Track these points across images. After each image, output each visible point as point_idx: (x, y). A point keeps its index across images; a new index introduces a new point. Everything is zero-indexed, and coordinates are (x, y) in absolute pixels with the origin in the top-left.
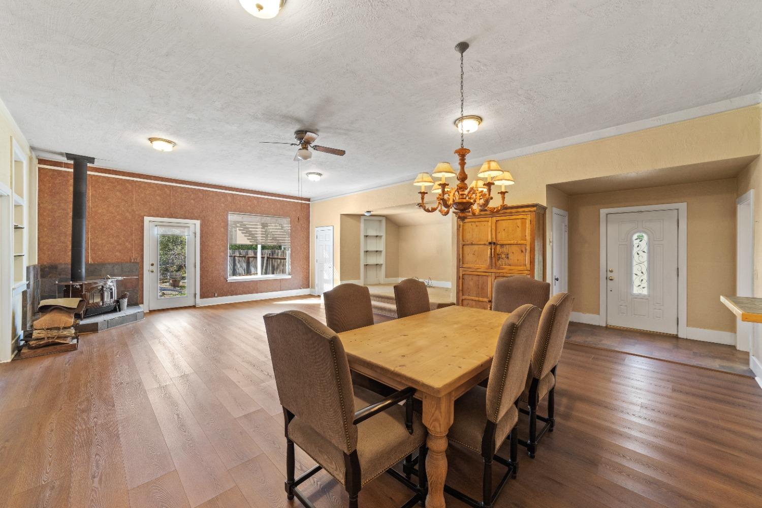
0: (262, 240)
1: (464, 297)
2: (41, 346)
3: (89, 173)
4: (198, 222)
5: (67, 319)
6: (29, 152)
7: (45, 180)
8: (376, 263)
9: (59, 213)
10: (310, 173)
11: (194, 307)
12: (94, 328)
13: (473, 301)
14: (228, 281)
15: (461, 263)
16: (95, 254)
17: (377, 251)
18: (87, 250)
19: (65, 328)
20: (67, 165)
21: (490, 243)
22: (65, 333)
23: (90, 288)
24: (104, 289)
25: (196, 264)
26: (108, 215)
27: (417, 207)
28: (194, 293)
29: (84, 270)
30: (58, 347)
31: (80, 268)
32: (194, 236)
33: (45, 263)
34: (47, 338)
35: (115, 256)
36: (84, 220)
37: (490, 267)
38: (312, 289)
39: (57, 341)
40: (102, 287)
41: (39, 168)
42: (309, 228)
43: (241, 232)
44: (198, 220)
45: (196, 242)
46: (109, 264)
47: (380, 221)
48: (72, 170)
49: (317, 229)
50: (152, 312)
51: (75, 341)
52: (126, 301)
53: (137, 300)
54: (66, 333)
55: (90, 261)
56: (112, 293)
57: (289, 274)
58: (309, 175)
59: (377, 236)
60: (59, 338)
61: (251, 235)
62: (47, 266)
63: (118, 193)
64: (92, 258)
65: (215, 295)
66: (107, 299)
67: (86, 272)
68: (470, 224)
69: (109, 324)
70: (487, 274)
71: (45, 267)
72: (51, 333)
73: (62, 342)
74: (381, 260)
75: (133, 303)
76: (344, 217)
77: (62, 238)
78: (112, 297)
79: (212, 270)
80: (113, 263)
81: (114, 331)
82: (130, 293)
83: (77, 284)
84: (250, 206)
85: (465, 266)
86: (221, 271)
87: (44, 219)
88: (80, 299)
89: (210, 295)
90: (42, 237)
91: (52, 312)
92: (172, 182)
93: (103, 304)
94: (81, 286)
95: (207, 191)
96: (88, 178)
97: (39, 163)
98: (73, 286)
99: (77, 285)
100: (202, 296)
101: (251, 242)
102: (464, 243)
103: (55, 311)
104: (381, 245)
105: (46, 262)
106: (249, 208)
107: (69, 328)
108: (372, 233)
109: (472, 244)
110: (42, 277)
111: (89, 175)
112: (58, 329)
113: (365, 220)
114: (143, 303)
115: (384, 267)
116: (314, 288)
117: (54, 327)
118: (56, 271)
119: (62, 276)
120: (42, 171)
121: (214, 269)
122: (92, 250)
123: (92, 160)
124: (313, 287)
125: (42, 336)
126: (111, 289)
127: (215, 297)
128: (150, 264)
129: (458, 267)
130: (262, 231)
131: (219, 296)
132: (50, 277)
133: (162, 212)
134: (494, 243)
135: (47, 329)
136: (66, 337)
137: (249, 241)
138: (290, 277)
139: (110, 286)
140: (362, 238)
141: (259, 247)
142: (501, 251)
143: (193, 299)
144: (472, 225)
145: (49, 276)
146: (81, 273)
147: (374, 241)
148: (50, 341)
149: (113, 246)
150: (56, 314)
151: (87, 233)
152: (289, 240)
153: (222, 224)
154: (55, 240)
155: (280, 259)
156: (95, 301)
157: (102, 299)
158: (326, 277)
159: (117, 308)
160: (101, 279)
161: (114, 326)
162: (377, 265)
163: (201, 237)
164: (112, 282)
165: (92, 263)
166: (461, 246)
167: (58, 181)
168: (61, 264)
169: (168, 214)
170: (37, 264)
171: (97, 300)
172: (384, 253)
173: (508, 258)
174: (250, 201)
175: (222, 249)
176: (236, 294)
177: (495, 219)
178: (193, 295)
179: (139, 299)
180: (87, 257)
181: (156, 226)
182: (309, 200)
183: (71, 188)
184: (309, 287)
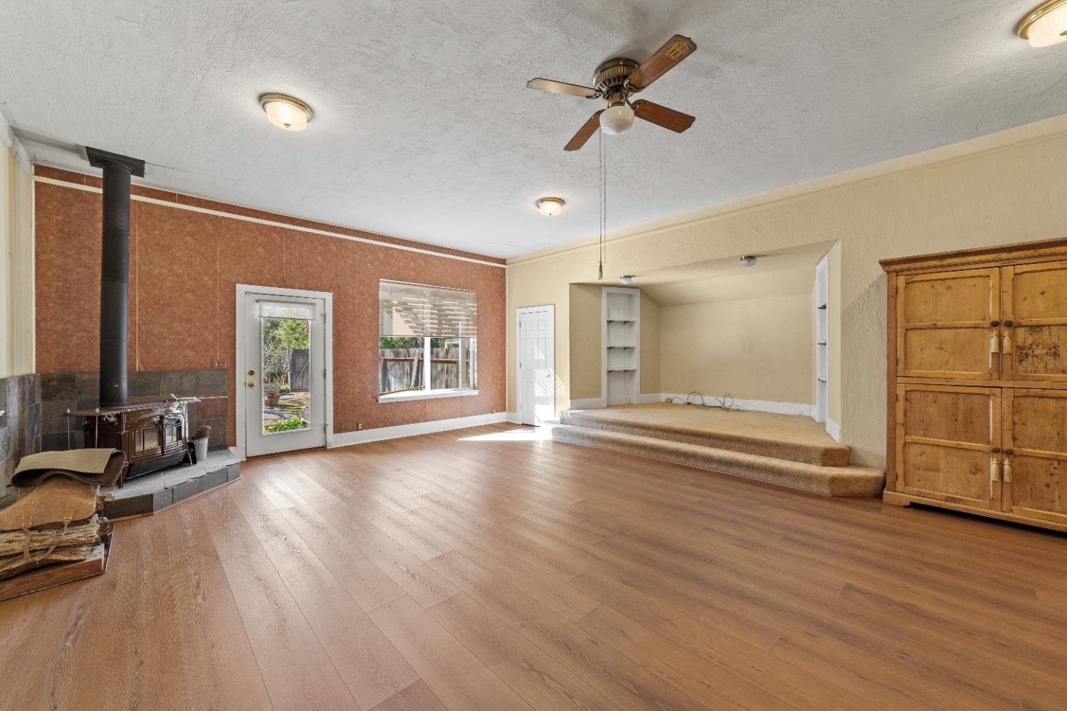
0: (432, 328)
1: (909, 439)
2: (15, 573)
3: (133, 197)
4: (329, 296)
5: (80, 499)
6: (9, 143)
7: (49, 207)
8: (624, 369)
9: (78, 274)
10: (542, 200)
11: (323, 449)
12: (144, 506)
13: (940, 448)
14: (380, 402)
15: (901, 366)
16: (148, 353)
17: (625, 348)
18: (131, 346)
19: (75, 523)
20: (91, 181)
21: (995, 324)
22: (74, 536)
23: (137, 423)
24: (165, 422)
25: (327, 373)
26: (171, 279)
27: (744, 262)
28: (323, 423)
29: (125, 385)
30: (58, 573)
31: (118, 381)
32: (323, 321)
33: (51, 371)
34: (31, 552)
35: (185, 357)
36: (125, 286)
37: (995, 376)
38: (511, 413)
39: (55, 557)
40: (162, 417)
41: (37, 183)
42: (505, 309)
43: (398, 314)
44: (328, 291)
45: (326, 332)
46: (174, 371)
47: (630, 296)
48: (100, 191)
49: (519, 311)
50: (251, 460)
51: (100, 552)
52: (205, 441)
53: (225, 440)
54: (77, 534)
55: (138, 365)
56: (179, 429)
57: (474, 389)
58: (541, 205)
59: (625, 322)
60: (59, 548)
61: (416, 320)
62: (54, 376)
63: (189, 239)
64: (142, 362)
65: (358, 426)
66: (170, 440)
67: (129, 387)
68: (927, 285)
69: (175, 495)
70: (987, 391)
71: (51, 379)
72: (41, 538)
73: (66, 559)
74: (633, 363)
75: (219, 446)
76: (575, 288)
77: (84, 321)
78: (179, 437)
79: (353, 383)
80: (180, 371)
81: (185, 511)
82: (212, 427)
83: (110, 413)
84: (414, 270)
85: (914, 372)
86: (367, 383)
87: (48, 285)
88: (113, 450)
89: (350, 427)
90: (44, 319)
91: (46, 486)
92: (284, 222)
93: (163, 452)
94: (119, 416)
95: (344, 240)
96: (132, 208)
97: (36, 174)
98: (100, 417)
99: (109, 416)
100: (338, 429)
101: (414, 332)
102: (912, 325)
103: (52, 483)
104: (632, 338)
105: (53, 369)
106: (412, 273)
107: (86, 521)
108: (618, 316)
109: (935, 327)
110: (45, 397)
111: (135, 201)
112: (58, 526)
113: (609, 294)
114: (234, 445)
115: (637, 376)
116: (515, 411)
117: (49, 524)
118: (73, 387)
119: (84, 397)
120: (42, 190)
121: (355, 380)
122: (142, 345)
123: (138, 167)
124: (513, 409)
125: (17, 547)
126: (178, 421)
127: (358, 429)
128: (247, 371)
129: (892, 377)
130: (432, 314)
131: (365, 428)
132: (62, 398)
133: (268, 276)
134: (1009, 325)
135: (32, 529)
136: (76, 545)
137: (412, 330)
138: (476, 392)
139: (175, 415)
140: (604, 324)
141: (427, 341)
142: (1030, 340)
143: (322, 434)
144: (932, 287)
145: (59, 396)
146: (119, 390)
147: (622, 330)
148: (37, 559)
149: (180, 337)
150: (56, 490)
151: (132, 312)
152: (474, 330)
153: (369, 300)
154: (70, 327)
155: (441, 362)
156: (146, 448)
157: (162, 441)
158: (539, 392)
159: (189, 458)
160: (159, 401)
161: (183, 498)
162: (625, 371)
163: (335, 322)
164: (180, 407)
165: (142, 370)
166: (900, 332)
167: (74, 211)
168: (82, 372)
169: (278, 279)
170: (34, 372)
171: (152, 444)
172: (637, 353)
173: (1056, 355)
174: (414, 260)
175: (370, 344)
176: (392, 424)
177: (1009, 271)
178: (321, 428)
179: (228, 436)
180: (130, 359)
181: (257, 301)
182: (503, 261)
183: (100, 225)
184: (505, 410)
